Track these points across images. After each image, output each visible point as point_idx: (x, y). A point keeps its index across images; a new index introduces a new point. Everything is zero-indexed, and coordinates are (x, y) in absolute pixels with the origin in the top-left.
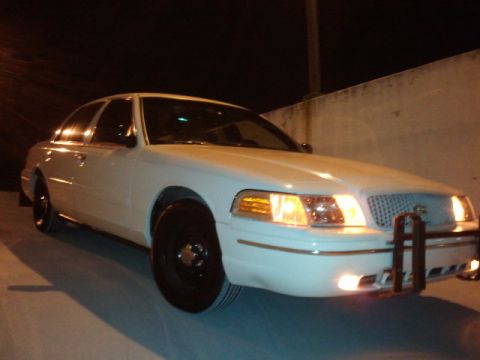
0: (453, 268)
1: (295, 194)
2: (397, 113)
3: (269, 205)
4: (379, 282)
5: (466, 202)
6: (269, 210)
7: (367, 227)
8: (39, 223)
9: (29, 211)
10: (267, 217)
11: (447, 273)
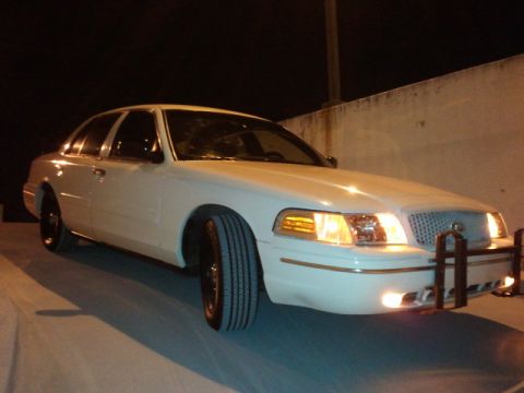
0: (488, 285)
1: (339, 213)
2: (423, 124)
3: (313, 224)
4: (420, 300)
5: (499, 218)
6: (313, 229)
7: (409, 245)
8: (48, 242)
9: (36, 228)
10: (311, 236)
11: (483, 290)
